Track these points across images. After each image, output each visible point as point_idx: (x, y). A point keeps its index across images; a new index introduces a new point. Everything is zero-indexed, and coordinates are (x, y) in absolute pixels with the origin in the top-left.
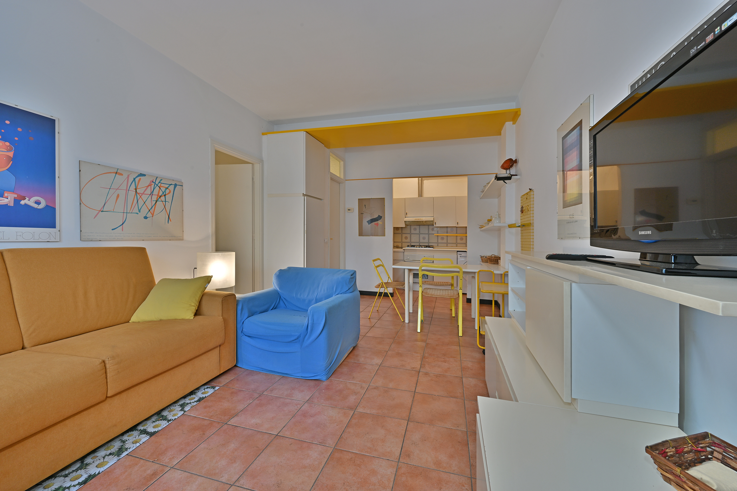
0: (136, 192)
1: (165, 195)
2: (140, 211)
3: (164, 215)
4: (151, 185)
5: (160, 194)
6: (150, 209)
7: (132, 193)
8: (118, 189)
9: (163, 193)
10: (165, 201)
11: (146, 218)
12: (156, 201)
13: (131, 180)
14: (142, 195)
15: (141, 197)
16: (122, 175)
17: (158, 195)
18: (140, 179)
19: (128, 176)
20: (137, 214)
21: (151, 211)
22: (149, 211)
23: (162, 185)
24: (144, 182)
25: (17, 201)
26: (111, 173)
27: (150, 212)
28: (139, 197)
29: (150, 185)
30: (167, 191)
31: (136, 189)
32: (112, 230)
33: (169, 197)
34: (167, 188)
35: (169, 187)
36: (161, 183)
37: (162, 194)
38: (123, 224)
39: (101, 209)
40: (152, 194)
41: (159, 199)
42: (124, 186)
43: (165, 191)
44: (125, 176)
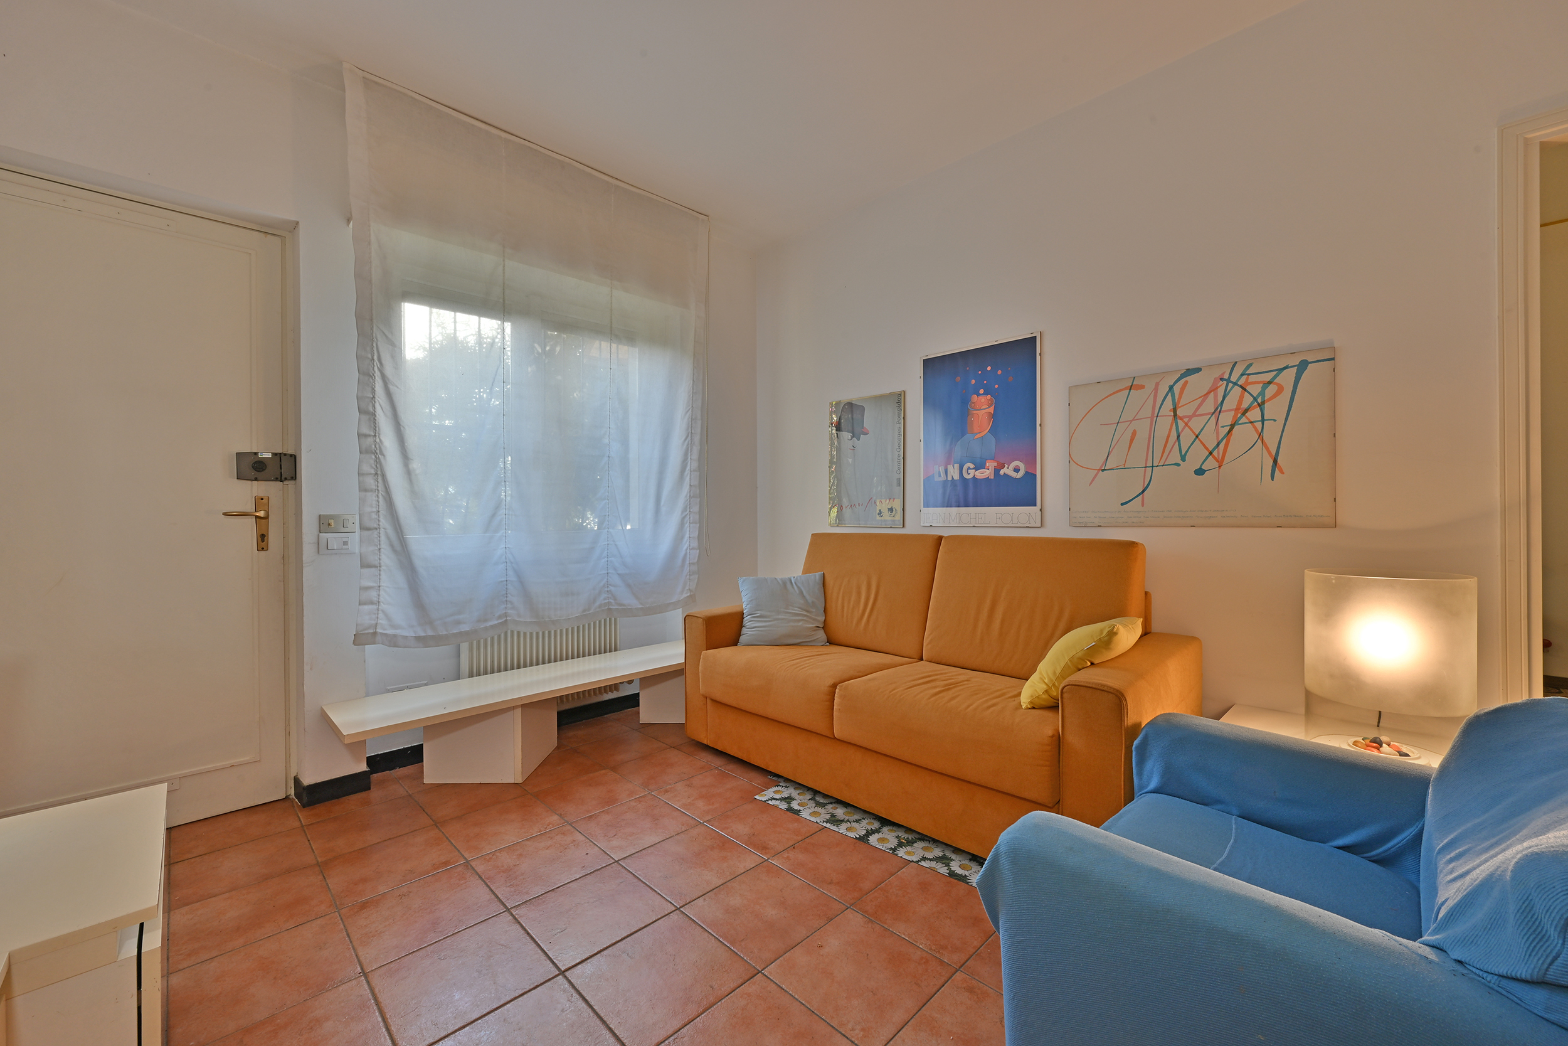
0: (1175, 415)
1: (1261, 405)
2: (1183, 458)
3: (1261, 460)
4: (1217, 388)
5: (1245, 405)
6: (1214, 449)
7: (1165, 423)
8: (1134, 420)
9: (1255, 399)
10: (1263, 420)
11: (1200, 472)
12: (1232, 426)
13: (1163, 390)
14: (1189, 421)
15: (1186, 424)
16: (1142, 387)
17: (1237, 409)
18: (1186, 382)
19: (1157, 385)
20: (1178, 465)
21: (1215, 453)
22: (1211, 453)
23: (1252, 378)
24: (1198, 384)
25: (997, 471)
26: (1120, 391)
27: (1214, 457)
28: (1181, 424)
29: (1214, 389)
30: (1271, 390)
31: (1175, 410)
32: (1122, 504)
33: (1275, 409)
34: (1270, 383)
35: (1275, 377)
36: (1249, 375)
37: (1252, 403)
38: (1143, 491)
39: (1102, 466)
40: (1218, 410)
41: (1240, 418)
42: (1147, 412)
43: (1262, 393)
44: (1150, 386)
